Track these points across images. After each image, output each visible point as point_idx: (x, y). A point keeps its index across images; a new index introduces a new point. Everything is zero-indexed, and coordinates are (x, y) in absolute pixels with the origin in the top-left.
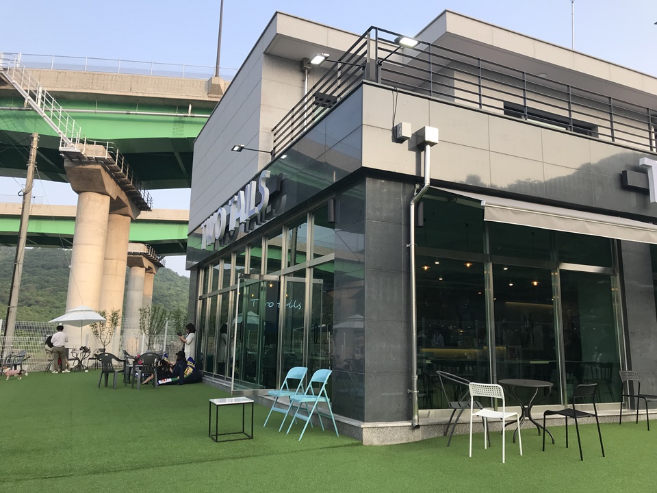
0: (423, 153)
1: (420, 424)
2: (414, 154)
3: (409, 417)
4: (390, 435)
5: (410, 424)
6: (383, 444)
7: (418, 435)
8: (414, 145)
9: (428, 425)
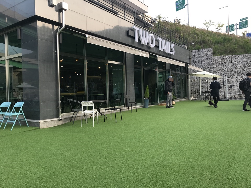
0: (61, 13)
1: (62, 118)
2: (57, 13)
3: (58, 116)
4: (51, 124)
5: (58, 119)
6: (48, 127)
7: (61, 123)
8: (58, 9)
9: (65, 119)
